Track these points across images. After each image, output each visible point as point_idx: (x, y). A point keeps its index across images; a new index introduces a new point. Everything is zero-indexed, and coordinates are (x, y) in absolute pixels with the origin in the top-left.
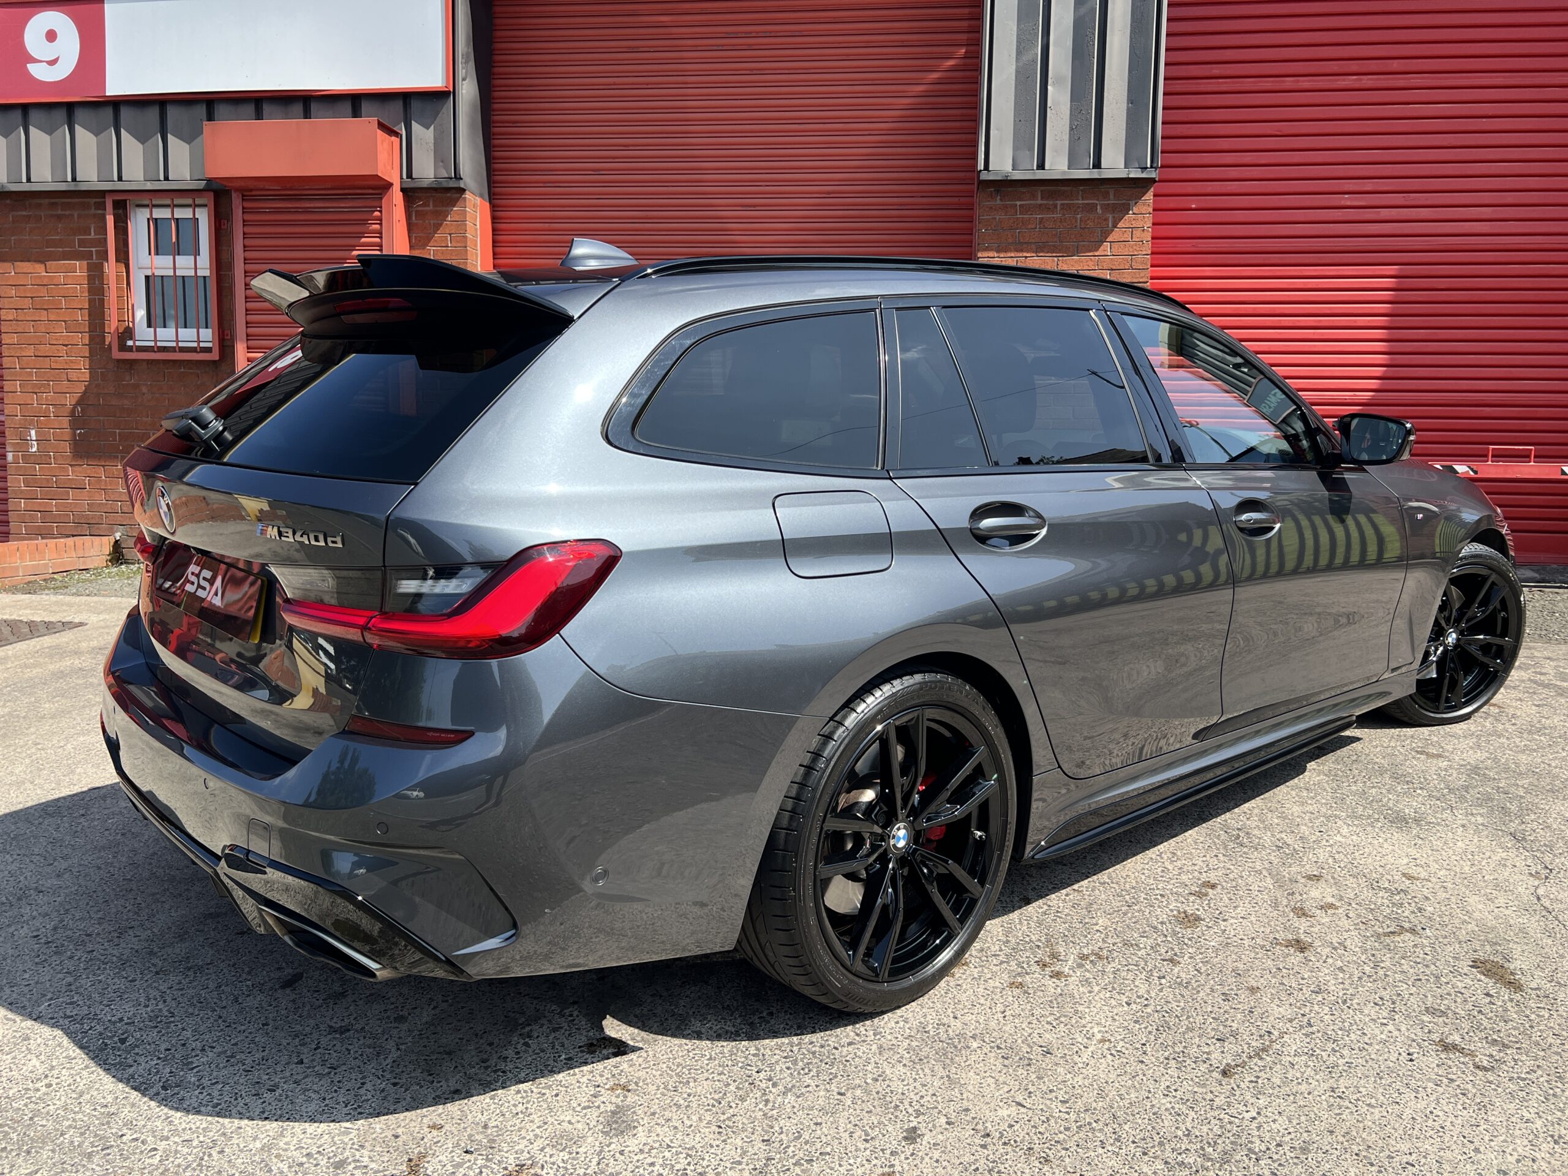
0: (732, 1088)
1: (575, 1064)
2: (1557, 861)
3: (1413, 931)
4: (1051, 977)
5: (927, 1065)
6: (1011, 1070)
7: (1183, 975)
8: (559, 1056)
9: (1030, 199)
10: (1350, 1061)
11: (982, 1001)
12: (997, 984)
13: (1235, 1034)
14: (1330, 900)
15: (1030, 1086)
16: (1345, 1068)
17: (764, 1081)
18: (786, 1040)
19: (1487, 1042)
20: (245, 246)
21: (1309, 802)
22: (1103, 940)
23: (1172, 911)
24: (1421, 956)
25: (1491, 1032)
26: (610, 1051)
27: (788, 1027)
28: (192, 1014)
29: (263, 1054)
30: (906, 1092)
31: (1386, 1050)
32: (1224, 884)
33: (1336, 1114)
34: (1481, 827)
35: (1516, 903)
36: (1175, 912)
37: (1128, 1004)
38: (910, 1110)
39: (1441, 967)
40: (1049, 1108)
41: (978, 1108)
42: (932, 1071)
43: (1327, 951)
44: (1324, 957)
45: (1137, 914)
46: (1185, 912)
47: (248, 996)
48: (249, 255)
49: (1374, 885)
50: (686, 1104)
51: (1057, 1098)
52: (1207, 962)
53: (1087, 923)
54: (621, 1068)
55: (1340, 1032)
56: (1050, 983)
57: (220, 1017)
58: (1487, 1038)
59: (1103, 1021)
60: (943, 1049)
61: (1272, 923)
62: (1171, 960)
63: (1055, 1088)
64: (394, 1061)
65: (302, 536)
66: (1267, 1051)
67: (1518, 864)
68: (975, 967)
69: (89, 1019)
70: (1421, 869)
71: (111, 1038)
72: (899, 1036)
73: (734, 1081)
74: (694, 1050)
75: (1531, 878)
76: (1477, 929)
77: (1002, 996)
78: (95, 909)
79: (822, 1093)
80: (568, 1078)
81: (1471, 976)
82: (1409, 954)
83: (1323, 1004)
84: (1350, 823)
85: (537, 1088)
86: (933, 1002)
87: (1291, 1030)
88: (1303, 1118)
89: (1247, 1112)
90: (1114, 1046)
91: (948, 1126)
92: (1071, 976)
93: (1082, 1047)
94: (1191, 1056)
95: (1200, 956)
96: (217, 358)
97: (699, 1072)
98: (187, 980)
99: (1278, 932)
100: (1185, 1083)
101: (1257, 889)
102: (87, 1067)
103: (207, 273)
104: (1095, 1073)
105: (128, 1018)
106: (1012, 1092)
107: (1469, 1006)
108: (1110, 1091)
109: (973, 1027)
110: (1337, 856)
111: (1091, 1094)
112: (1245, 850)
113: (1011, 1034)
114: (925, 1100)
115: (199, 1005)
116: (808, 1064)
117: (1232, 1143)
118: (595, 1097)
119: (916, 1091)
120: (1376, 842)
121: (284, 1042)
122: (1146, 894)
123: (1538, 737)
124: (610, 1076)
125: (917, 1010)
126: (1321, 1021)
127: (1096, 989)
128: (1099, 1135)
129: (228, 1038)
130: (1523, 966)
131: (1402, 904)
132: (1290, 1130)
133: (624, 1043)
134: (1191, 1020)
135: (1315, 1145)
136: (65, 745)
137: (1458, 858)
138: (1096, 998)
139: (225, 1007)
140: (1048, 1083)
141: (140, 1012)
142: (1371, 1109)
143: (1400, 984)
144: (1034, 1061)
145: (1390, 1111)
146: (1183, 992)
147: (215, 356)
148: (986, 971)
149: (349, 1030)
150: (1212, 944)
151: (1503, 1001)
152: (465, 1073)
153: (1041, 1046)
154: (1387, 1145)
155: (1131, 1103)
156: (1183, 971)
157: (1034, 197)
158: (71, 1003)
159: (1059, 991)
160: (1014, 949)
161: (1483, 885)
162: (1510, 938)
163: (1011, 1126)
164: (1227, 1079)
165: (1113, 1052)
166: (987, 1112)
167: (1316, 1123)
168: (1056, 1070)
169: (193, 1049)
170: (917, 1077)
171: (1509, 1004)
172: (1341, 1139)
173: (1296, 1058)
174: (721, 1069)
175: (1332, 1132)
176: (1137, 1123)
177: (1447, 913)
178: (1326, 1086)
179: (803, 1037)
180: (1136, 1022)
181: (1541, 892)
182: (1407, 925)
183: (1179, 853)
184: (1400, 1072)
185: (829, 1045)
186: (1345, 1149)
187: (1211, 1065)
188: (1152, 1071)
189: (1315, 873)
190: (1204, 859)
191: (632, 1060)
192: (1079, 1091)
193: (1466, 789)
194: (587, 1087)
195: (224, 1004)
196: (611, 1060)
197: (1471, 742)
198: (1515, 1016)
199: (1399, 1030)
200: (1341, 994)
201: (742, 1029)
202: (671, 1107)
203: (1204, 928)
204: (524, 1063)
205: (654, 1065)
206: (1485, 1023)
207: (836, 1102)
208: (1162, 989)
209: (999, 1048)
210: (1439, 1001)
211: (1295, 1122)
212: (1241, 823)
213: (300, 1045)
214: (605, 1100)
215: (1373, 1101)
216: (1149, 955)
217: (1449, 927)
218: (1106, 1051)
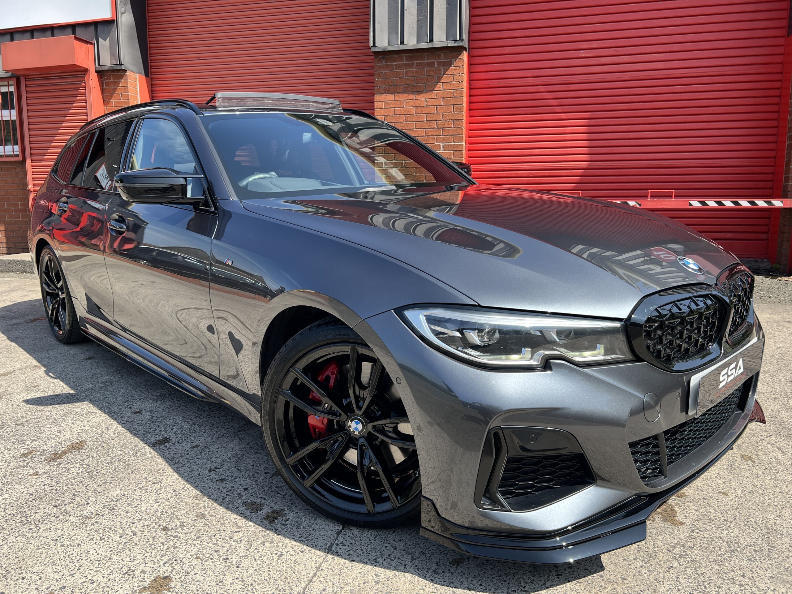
9: (400, 61)
20: (27, 104)
103: (15, 118)
157: (402, 60)
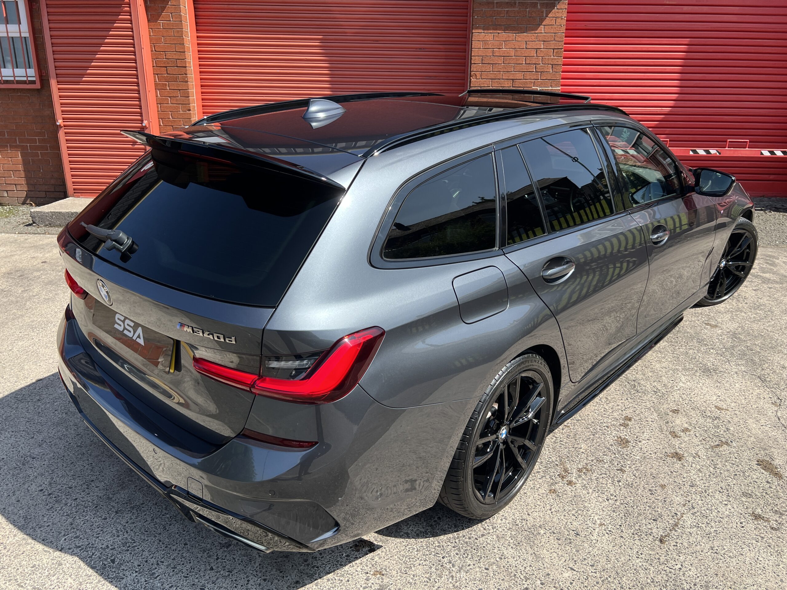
0: (433, 569)
1: (352, 559)
2: (783, 393)
3: (727, 443)
4: (567, 484)
5: (522, 546)
6: (563, 547)
7: (629, 479)
8: (342, 555)
10: (716, 529)
11: (539, 503)
12: (544, 492)
13: (661, 516)
14: (686, 426)
15: (574, 557)
16: (715, 534)
17: (448, 564)
18: (450, 535)
19: (773, 512)
20: (49, 20)
21: (663, 360)
22: (586, 458)
23: (614, 437)
24: (734, 459)
25: (774, 506)
26: (367, 549)
27: (450, 527)
28: (144, 540)
29: (191, 565)
30: (517, 565)
31: (730, 521)
32: (635, 417)
33: (716, 564)
34: (744, 373)
35: (769, 422)
36: (616, 438)
37: (608, 500)
38: (522, 577)
39: (744, 466)
40: (586, 570)
41: (553, 573)
42: (526, 550)
43: (691, 459)
44: (691, 463)
45: (598, 440)
46: (620, 437)
47: (170, 525)
48: (53, 25)
49: (703, 414)
50: (414, 582)
51: (588, 564)
52: (637, 469)
53: (576, 448)
54: (375, 560)
55: (707, 511)
56: (568, 488)
57: (160, 541)
58: (772, 509)
59: (598, 512)
60: (527, 535)
61: (662, 442)
62: (621, 470)
63: (586, 557)
64: (260, 565)
65: (209, 335)
66: (677, 526)
67: (766, 397)
68: (531, 481)
69: (90, 547)
70: (723, 402)
71: (106, 560)
72: (505, 529)
73: (433, 565)
74: (408, 545)
75: (773, 406)
76: (755, 440)
77: (547, 499)
78: (68, 468)
79: (477, 569)
80: (350, 569)
81: (758, 471)
82: (728, 459)
83: (696, 493)
84: (684, 373)
85: (337, 576)
86: (516, 505)
87: (685, 511)
88: (702, 567)
89: (676, 565)
90: (607, 528)
91: (542, 586)
92: (577, 483)
93: (592, 530)
94: (644, 532)
95: (634, 466)
96: (39, 87)
97: (415, 560)
98: (134, 516)
99: (666, 448)
100: (644, 549)
101: (651, 420)
102: (99, 581)
103: (27, 35)
104: (602, 546)
105: (111, 546)
106: (567, 561)
107: (761, 491)
108: (611, 557)
109: (538, 520)
110: (682, 396)
111: (603, 560)
112: (640, 394)
113: (557, 524)
114: (527, 570)
115: (146, 533)
116: (466, 550)
117: (674, 585)
118: (368, 581)
119: (522, 564)
120: (699, 386)
121: (199, 556)
122: (600, 426)
123: (758, 312)
124: (371, 566)
125: (509, 511)
126: (698, 504)
127: (591, 491)
128: (613, 585)
129: (169, 555)
130: (780, 463)
131: (719, 426)
132: (699, 575)
133: (372, 543)
134: (639, 508)
135: (711, 583)
136: (12, 349)
137: (738, 395)
138: (592, 497)
139: (160, 534)
140: (583, 555)
141: (116, 540)
142: (731, 560)
143: (728, 478)
144: (572, 540)
145: (740, 559)
146: (631, 491)
147: (38, 86)
148: (536, 483)
149: (230, 545)
150: (638, 458)
151: (775, 486)
152: (298, 569)
153: (573, 531)
154: (743, 581)
155: (622, 564)
156: (628, 477)
158: (77, 537)
159: (573, 494)
160: (546, 467)
161: (753, 411)
162: (771, 445)
163: (571, 583)
164: (663, 545)
165: (608, 532)
166: (558, 575)
167: (709, 569)
168: (584, 545)
169: (152, 564)
170: (520, 555)
171: (778, 488)
172: (722, 579)
173: (691, 530)
174: (424, 557)
175: (717, 575)
176: (628, 576)
177: (740, 431)
178: (708, 546)
179: (459, 532)
180: (614, 511)
181: (779, 414)
182: (724, 440)
183: (609, 398)
184: (739, 535)
185: (472, 537)
186: (724, 585)
187: (654, 536)
188: (628, 543)
189: (675, 408)
190: (622, 401)
191: (379, 554)
192: (597, 558)
193: (733, 347)
194: (362, 574)
195: (159, 532)
196: (368, 555)
197: (729, 316)
198: (782, 495)
199: (733, 508)
200: (703, 486)
201: (428, 530)
202: (407, 584)
203: (632, 448)
204: (326, 561)
205: (391, 557)
206: (770, 499)
207: (486, 574)
208: (621, 489)
209: (554, 533)
210: (747, 488)
211: (699, 570)
212: (634, 376)
213: (208, 557)
214: (373, 582)
215: (731, 554)
216: (610, 467)
217: (743, 440)
218: (604, 531)
